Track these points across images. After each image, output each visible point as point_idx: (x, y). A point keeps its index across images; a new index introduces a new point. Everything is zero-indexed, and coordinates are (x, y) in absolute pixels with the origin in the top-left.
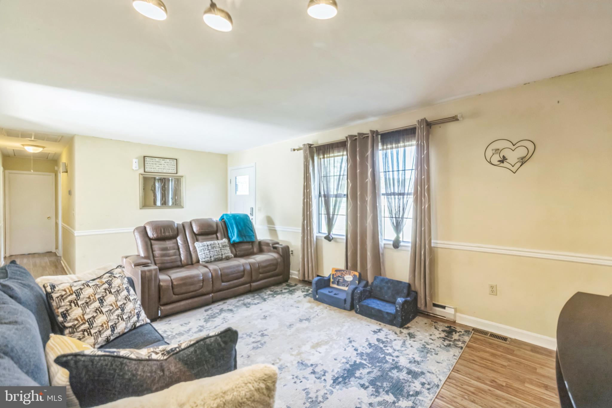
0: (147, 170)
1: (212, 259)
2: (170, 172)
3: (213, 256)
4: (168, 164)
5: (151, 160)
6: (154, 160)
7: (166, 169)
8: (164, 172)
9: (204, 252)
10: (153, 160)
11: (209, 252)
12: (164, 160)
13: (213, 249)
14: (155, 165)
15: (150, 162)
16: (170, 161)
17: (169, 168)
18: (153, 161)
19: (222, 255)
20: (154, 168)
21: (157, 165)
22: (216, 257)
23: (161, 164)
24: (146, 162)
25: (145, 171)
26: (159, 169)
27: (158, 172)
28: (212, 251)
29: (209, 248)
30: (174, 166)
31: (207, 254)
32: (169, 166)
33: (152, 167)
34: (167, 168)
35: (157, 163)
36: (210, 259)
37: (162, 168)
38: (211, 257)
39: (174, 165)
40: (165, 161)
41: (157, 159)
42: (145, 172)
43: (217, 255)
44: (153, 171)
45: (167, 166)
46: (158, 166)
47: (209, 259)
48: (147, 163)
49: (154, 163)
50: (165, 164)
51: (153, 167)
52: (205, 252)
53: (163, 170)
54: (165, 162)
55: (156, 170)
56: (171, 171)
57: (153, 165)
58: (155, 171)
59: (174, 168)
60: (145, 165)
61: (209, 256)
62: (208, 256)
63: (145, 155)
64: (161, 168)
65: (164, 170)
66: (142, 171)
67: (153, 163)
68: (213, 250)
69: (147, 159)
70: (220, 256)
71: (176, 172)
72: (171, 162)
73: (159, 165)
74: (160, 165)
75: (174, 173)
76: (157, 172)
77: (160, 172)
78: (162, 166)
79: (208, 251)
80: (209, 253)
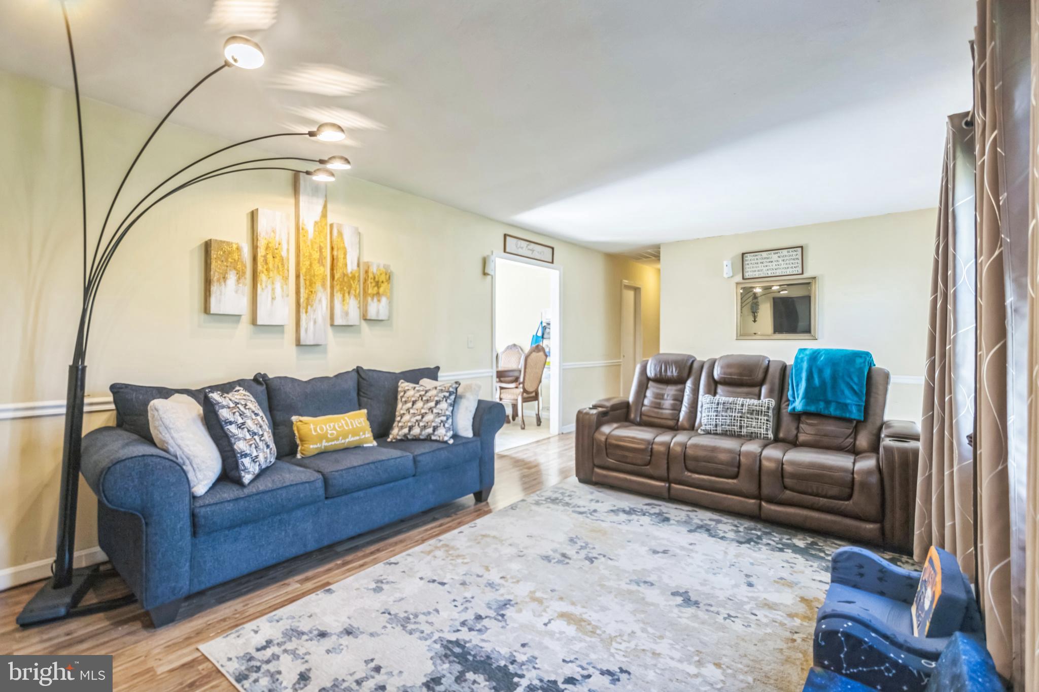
0: (747, 275)
1: (719, 429)
2: (788, 273)
3: (722, 425)
4: (785, 258)
5: (754, 258)
6: (759, 257)
7: (780, 269)
8: (778, 274)
9: (708, 414)
10: (757, 257)
11: (716, 416)
12: (777, 253)
13: (726, 412)
14: (760, 265)
15: (752, 262)
16: (788, 252)
17: (787, 266)
18: (757, 259)
19: (741, 427)
20: (759, 271)
21: (765, 264)
22: (728, 428)
23: (772, 262)
24: (746, 263)
25: (745, 277)
26: (768, 270)
27: (767, 275)
28: (722, 416)
29: (719, 409)
30: (797, 261)
31: (712, 417)
32: (788, 262)
33: (755, 269)
34: (783, 266)
35: (765, 260)
36: (714, 429)
37: (774, 267)
38: (716, 426)
39: (797, 259)
40: (779, 255)
41: (764, 254)
42: (743, 278)
43: (729, 425)
44: (757, 276)
45: (783, 262)
46: (766, 266)
47: (712, 428)
48: (748, 264)
49: (759, 261)
50: (779, 259)
51: (757, 269)
52: (710, 414)
53: (774, 271)
54: (779, 257)
55: (762, 273)
56: (791, 270)
57: (757, 265)
58: (762, 276)
59: (797, 265)
60: (745, 266)
61: (714, 423)
62: (712, 423)
63: (744, 252)
64: (771, 267)
65: (777, 271)
66: (739, 278)
67: (756, 261)
68: (723, 414)
69: (747, 257)
70: (736, 429)
71: (800, 272)
72: (791, 253)
73: (768, 264)
74: (770, 264)
75: (796, 273)
76: (764, 276)
77: (770, 275)
78: (774, 264)
79: (715, 414)
80: (715, 418)
